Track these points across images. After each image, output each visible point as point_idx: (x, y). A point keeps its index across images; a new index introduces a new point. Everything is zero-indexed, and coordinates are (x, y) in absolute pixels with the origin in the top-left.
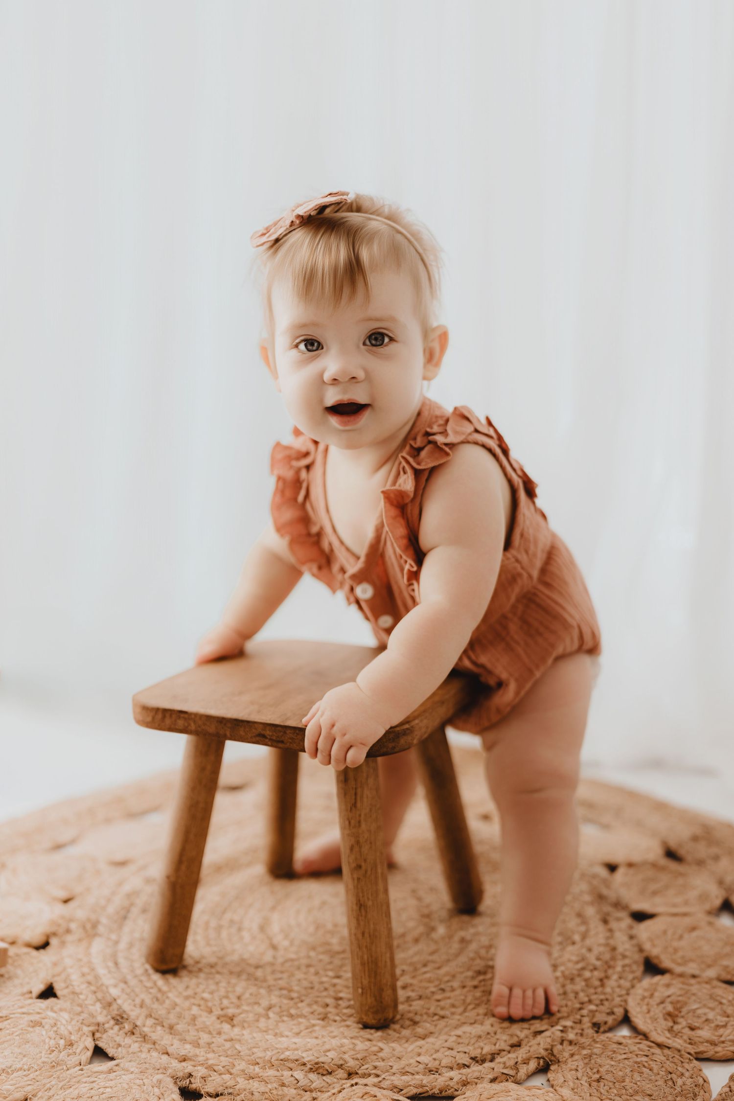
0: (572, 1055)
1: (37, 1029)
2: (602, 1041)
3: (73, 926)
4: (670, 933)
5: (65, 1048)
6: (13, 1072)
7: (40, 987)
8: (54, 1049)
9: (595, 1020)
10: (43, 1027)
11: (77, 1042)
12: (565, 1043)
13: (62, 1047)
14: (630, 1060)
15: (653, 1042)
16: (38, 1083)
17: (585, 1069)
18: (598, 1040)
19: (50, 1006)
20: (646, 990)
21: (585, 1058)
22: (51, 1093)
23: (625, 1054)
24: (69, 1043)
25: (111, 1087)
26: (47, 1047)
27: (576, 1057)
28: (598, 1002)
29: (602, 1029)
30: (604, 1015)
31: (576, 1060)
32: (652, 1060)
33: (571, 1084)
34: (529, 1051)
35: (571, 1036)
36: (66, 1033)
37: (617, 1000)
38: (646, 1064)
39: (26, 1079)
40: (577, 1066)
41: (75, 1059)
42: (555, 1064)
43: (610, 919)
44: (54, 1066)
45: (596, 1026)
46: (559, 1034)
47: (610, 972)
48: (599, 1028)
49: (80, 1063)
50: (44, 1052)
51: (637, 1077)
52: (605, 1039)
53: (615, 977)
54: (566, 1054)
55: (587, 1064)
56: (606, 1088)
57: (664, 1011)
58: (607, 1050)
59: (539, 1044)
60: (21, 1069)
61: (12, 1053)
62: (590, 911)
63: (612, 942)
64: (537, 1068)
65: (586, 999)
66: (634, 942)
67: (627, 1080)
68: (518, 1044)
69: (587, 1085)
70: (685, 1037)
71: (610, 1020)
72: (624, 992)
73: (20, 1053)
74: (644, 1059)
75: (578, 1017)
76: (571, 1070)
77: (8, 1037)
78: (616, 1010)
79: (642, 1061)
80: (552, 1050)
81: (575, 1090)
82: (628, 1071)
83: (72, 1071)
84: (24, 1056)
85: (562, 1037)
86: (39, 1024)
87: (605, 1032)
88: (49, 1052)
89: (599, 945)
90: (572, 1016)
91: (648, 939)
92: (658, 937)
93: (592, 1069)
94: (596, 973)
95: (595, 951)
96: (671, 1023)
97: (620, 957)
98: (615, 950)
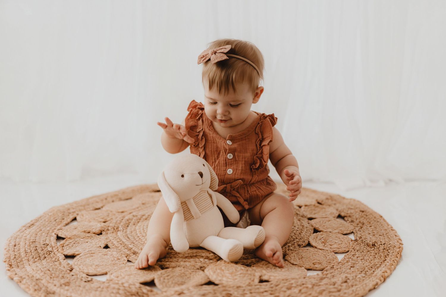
3: (109, 228)
4: (322, 222)
5: (117, 260)
8: (113, 260)
10: (108, 255)
11: (121, 259)
12: (289, 250)
15: (318, 249)
18: (300, 249)
20: (314, 236)
24: (119, 259)
27: (293, 253)
28: (299, 239)
29: (301, 247)
30: (302, 242)
33: (293, 260)
35: (291, 248)
37: (306, 238)
38: (317, 253)
40: (294, 255)
41: (121, 263)
43: (301, 220)
44: (114, 264)
45: (299, 245)
47: (302, 231)
49: (124, 263)
51: (314, 256)
53: (304, 232)
56: (305, 259)
57: (321, 242)
63: (302, 224)
65: (295, 238)
66: (310, 224)
67: (311, 257)
69: (298, 259)
71: (304, 244)
72: (308, 236)
73: (101, 261)
75: (293, 243)
76: (292, 256)
78: (305, 241)
80: (285, 252)
83: (121, 265)
84: (103, 262)
87: (302, 247)
89: (298, 225)
90: (291, 243)
91: (315, 223)
92: (318, 223)
93: (299, 256)
94: (297, 231)
95: (297, 227)
96: (324, 244)
97: (305, 228)
98: (304, 226)
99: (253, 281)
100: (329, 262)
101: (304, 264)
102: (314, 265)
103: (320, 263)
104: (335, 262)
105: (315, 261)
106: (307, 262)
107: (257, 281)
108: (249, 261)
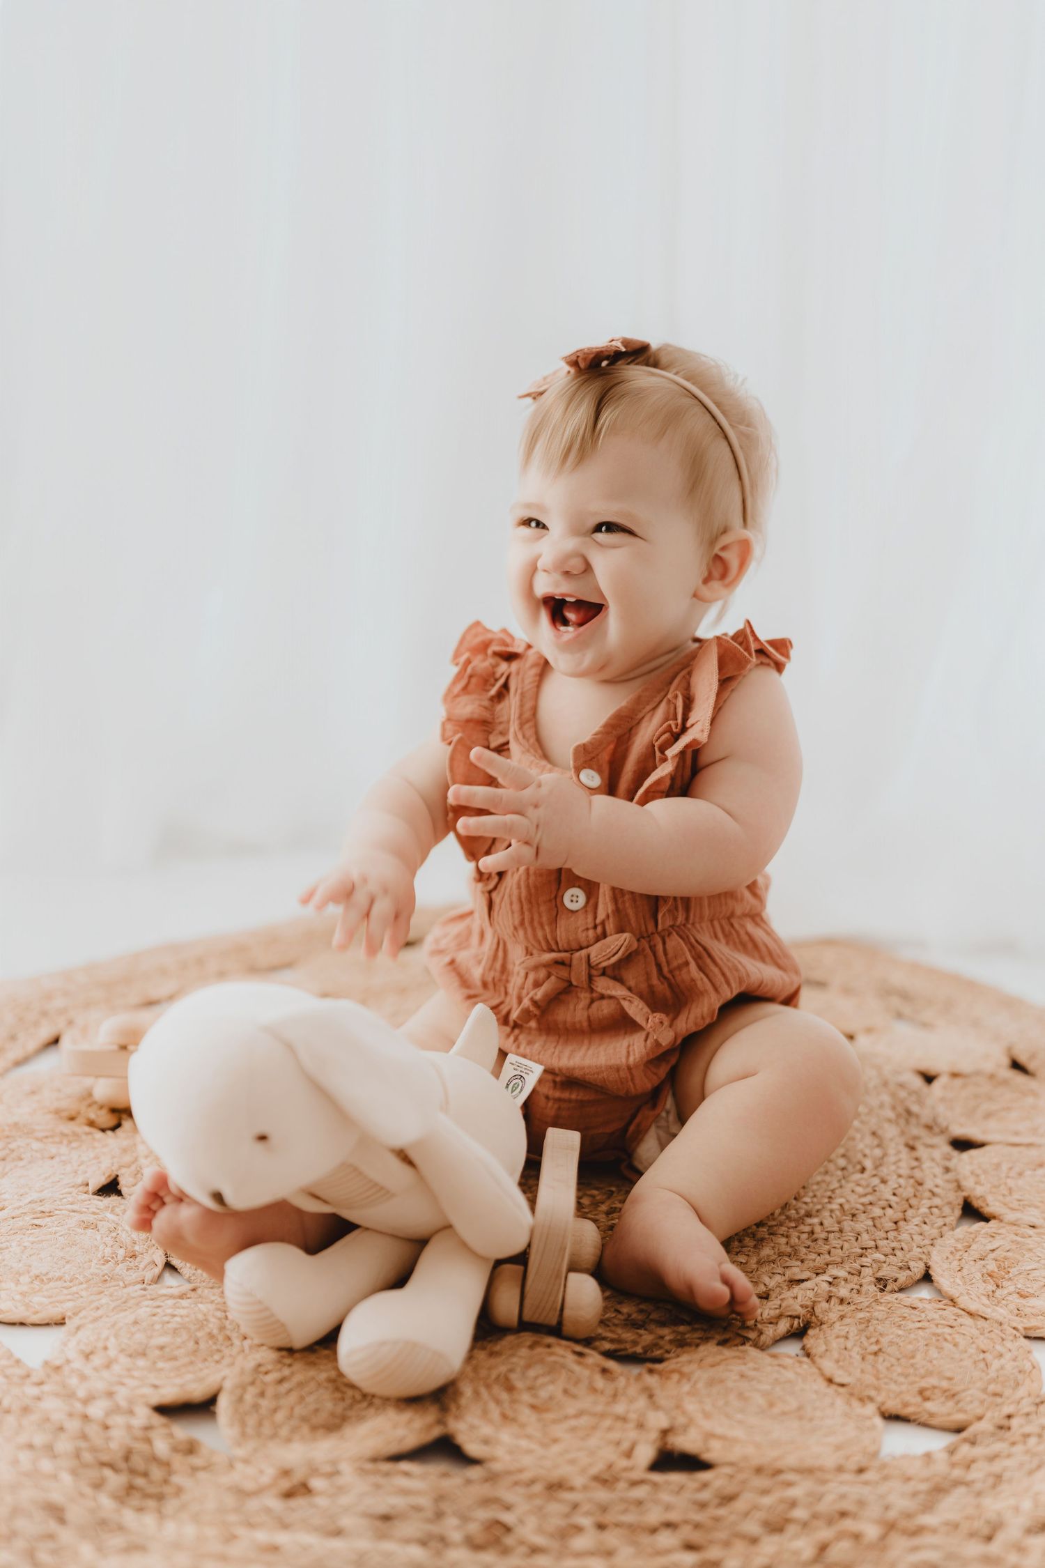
0: (842, 1317)
1: (89, 1231)
2: (889, 1303)
4: (1005, 1167)
5: (124, 1260)
6: (49, 1280)
7: (100, 1180)
8: (109, 1259)
9: (880, 1275)
10: (98, 1230)
11: (142, 1254)
12: (833, 1300)
13: (120, 1258)
14: (927, 1331)
15: (963, 1310)
16: (81, 1299)
17: (858, 1337)
18: (882, 1301)
19: (111, 1206)
20: (957, 1240)
21: (860, 1323)
22: (100, 1312)
23: (919, 1322)
24: (132, 1254)
25: (181, 1316)
26: (100, 1255)
27: (846, 1321)
28: (889, 1251)
29: (889, 1288)
30: (895, 1269)
31: (846, 1325)
32: (958, 1333)
33: (836, 1355)
34: (780, 1306)
35: (843, 1291)
36: (128, 1241)
37: (916, 1252)
38: (949, 1337)
39: (65, 1291)
40: (848, 1332)
41: (134, 1276)
42: (815, 1328)
43: (918, 1145)
44: (106, 1281)
45: (882, 1283)
46: (825, 1286)
47: (910, 1213)
48: (885, 1286)
49: (143, 1280)
50: (95, 1261)
51: (933, 1353)
52: (894, 1300)
53: (917, 1220)
54: (833, 1316)
55: (862, 1330)
56: (887, 1364)
57: (985, 1271)
58: (895, 1315)
59: (796, 1298)
60: (60, 1278)
61: (51, 1256)
62: (890, 1132)
63: (918, 1174)
64: (788, 1331)
65: (872, 1244)
66: (950, 1176)
67: (919, 1357)
68: (765, 1296)
69: (858, 1358)
70: (1012, 1307)
71: (903, 1277)
72: (927, 1242)
73: (62, 1258)
74: (948, 1330)
75: (857, 1266)
76: (838, 1337)
77: (49, 1237)
78: (912, 1264)
79: (943, 1333)
80: (813, 1308)
81: (841, 1363)
82: (923, 1342)
83: (130, 1289)
84: (68, 1262)
85: (830, 1291)
86: (95, 1227)
87: (893, 1291)
88: (102, 1262)
89: (900, 1176)
90: (847, 1266)
91: (972, 1173)
92: (985, 1172)
93: (868, 1338)
94: (889, 1211)
95: (892, 1183)
96: (991, 1287)
97: (928, 1194)
98: (920, 1184)
99: (629, 1454)
100: (996, 1395)
101: (878, 1389)
102: (927, 1399)
103: (954, 1395)
104: (1021, 1392)
105: (933, 1381)
106: (895, 1382)
107: (646, 1453)
108: (647, 1338)
